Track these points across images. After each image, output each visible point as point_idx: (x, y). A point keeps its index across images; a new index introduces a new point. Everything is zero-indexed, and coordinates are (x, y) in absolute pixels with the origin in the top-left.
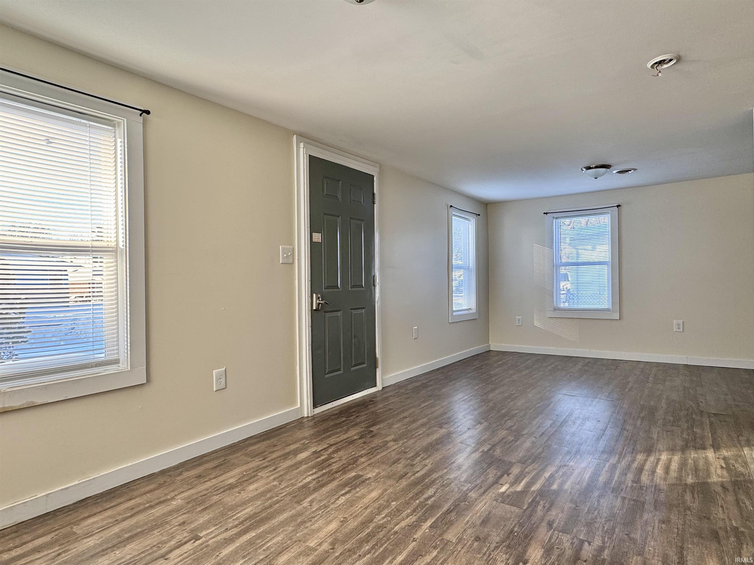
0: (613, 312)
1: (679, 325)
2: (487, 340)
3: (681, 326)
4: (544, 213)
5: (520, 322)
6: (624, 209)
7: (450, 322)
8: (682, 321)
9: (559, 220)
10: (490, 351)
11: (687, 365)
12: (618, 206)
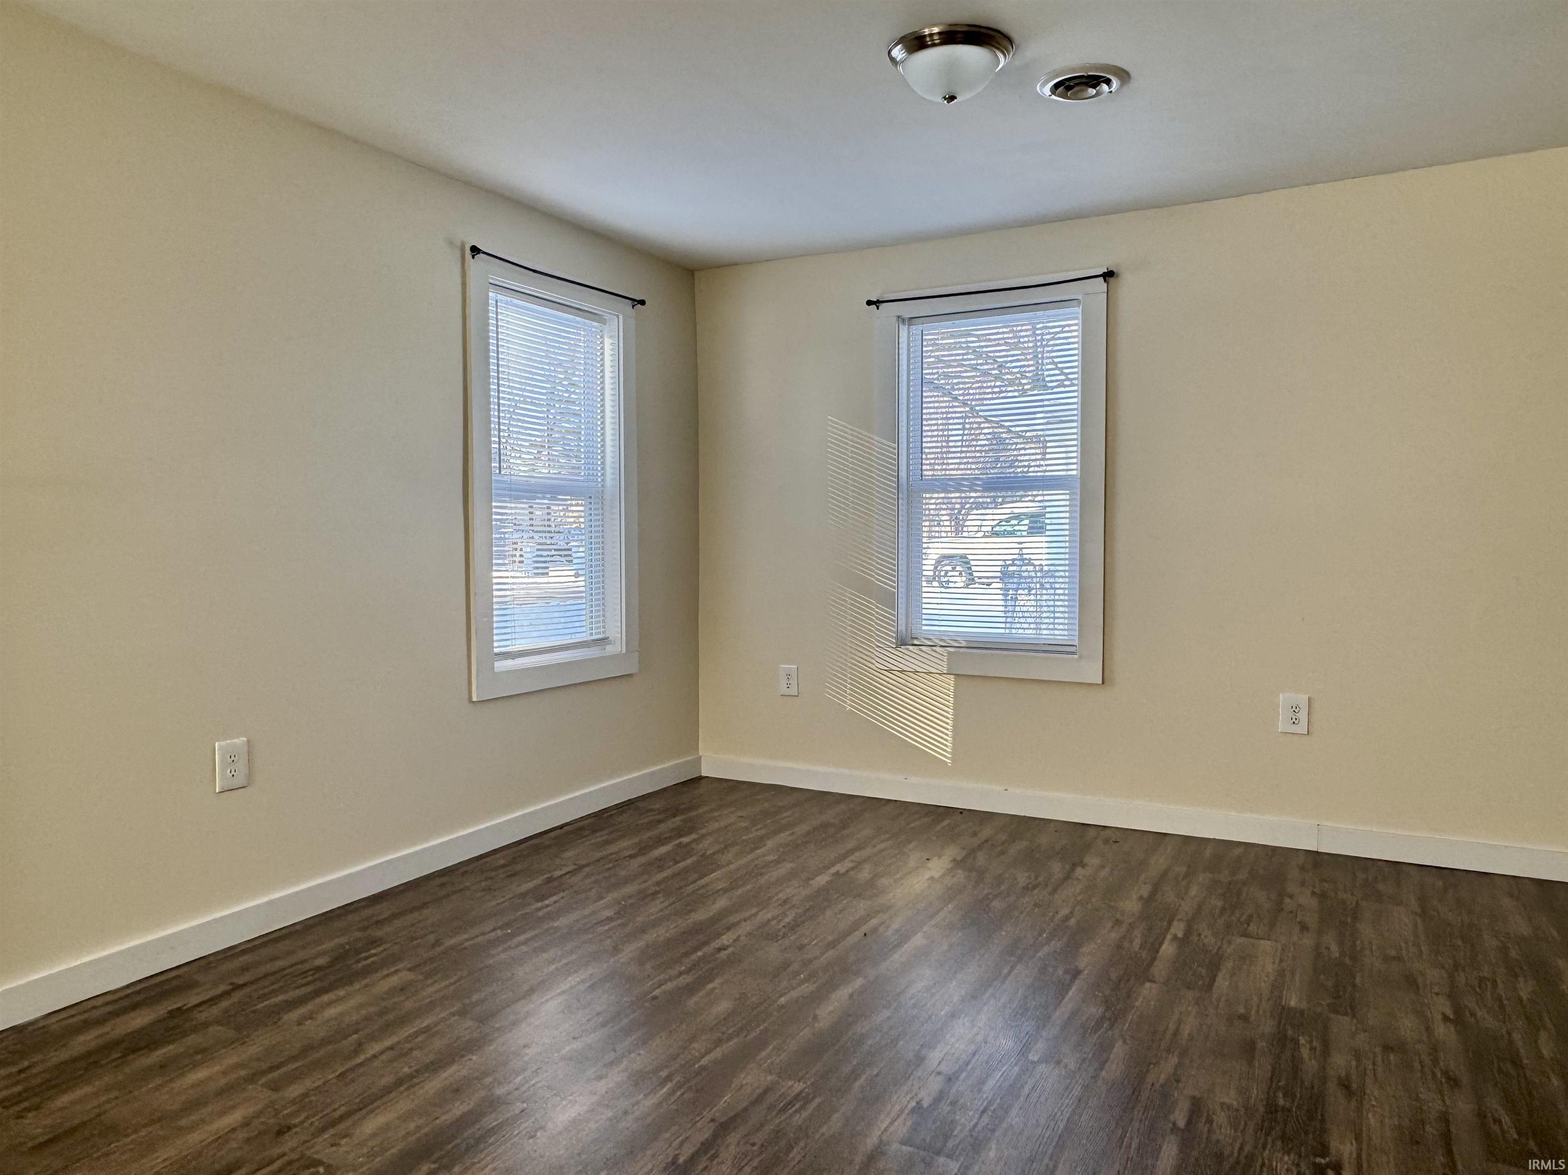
0: (1080, 657)
1: (1295, 709)
2: (692, 742)
3: (1303, 716)
4: (869, 303)
5: (794, 682)
6: (1127, 284)
7: (474, 699)
8: (1306, 697)
9: (916, 329)
10: (701, 778)
11: (1317, 852)
12: (1108, 275)
